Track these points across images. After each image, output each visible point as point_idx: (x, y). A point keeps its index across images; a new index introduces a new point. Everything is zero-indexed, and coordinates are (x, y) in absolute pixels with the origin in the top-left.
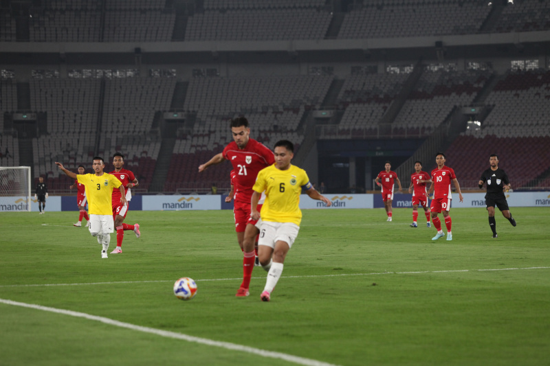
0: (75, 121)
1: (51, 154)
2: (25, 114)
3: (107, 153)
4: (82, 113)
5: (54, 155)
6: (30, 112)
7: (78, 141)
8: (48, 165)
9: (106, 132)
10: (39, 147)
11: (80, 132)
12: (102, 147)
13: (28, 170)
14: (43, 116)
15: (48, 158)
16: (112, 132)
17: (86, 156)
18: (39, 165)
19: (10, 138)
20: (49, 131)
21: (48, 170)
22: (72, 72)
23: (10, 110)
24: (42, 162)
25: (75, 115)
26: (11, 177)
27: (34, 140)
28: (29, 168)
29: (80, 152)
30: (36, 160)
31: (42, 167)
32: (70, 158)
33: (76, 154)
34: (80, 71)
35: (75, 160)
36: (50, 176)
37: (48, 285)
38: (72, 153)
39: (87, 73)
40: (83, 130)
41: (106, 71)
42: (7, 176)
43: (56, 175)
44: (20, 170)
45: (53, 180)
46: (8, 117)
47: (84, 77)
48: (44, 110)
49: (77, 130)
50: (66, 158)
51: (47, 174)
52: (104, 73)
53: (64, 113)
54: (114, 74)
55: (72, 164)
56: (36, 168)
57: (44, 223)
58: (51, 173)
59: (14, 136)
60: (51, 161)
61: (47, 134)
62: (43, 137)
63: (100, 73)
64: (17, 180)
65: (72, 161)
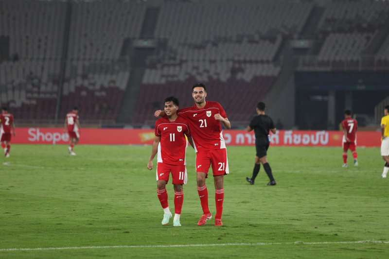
0: (39, 47)
1: (13, 82)
3: (72, 82)
4: (46, 38)
5: (17, 82)
7: (43, 68)
8: (10, 92)
9: (72, 59)
11: (44, 59)
12: (67, 74)
14: (5, 41)
15: (10, 86)
16: (78, 59)
17: (50, 85)
21: (10, 98)
24: (4, 90)
25: (40, 40)
29: (44, 80)
31: (4, 95)
32: (34, 86)
33: (40, 82)
35: (39, 88)
36: (12, 105)
38: (36, 81)
40: (47, 57)
43: (18, 104)
45: (15, 110)
48: (6, 34)
49: (42, 57)
50: (30, 87)
51: (8, 103)
53: (27, 37)
55: (35, 92)
58: (13, 101)
60: (13, 89)
61: (9, 60)
62: (5, 63)
65: (36, 89)
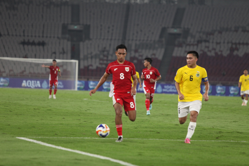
0: (108, 32)
1: (91, 53)
2: (76, 25)
3: (129, 54)
4: (113, 26)
5: (94, 53)
6: (79, 24)
7: (110, 45)
8: (90, 60)
9: (129, 40)
10: (84, 47)
11: (111, 39)
13: (76, 63)
14: (87, 28)
15: (89, 56)
16: (132, 40)
18: (84, 59)
19: (66, 41)
20: (91, 37)
21: (90, 63)
23: (66, 23)
24: (86, 58)
25: (109, 28)
26: (65, 67)
27: (81, 44)
28: (77, 62)
29: (111, 52)
30: (82, 56)
31: (86, 62)
32: (104, 56)
33: (108, 54)
35: (107, 57)
36: (90, 68)
37: (86, 138)
38: (106, 53)
40: (113, 38)
42: (62, 66)
43: (94, 67)
44: (71, 63)
45: (92, 71)
46: (64, 27)
48: (88, 23)
49: (110, 38)
50: (102, 56)
51: (88, 66)
53: (101, 26)
55: (105, 60)
56: (82, 62)
57: (85, 98)
58: (91, 65)
59: (68, 40)
60: (92, 58)
61: (89, 39)
62: (87, 41)
64: (69, 69)
65: (105, 58)
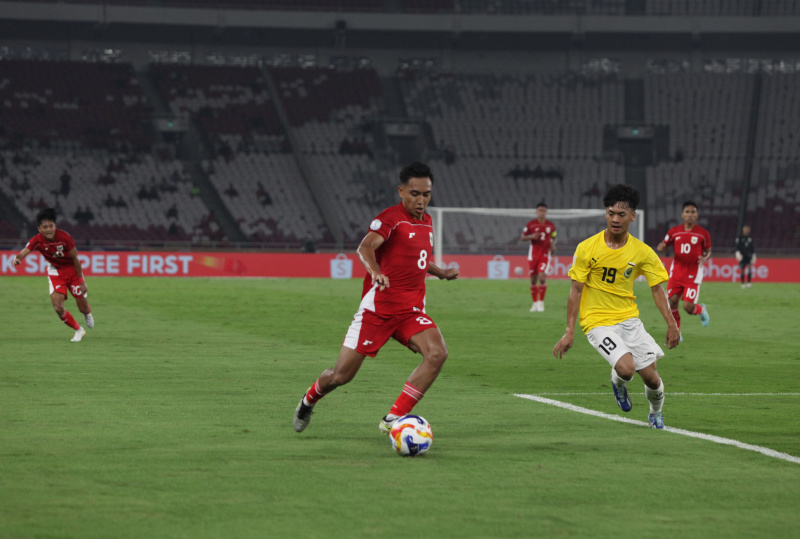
0: (713, 140)
1: (674, 192)
2: (635, 128)
3: (762, 192)
4: (724, 127)
5: (679, 193)
6: (643, 125)
7: (718, 172)
8: (670, 208)
9: (762, 158)
10: (657, 179)
11: (720, 158)
12: (754, 181)
14: (663, 133)
15: (669, 199)
16: (771, 158)
17: (728, 196)
18: (656, 208)
19: (613, 165)
21: (670, 216)
22: (709, 62)
23: (612, 122)
24: (661, 204)
25: (714, 131)
27: (649, 170)
28: (641, 213)
29: (720, 188)
30: (651, 200)
31: (661, 212)
32: (704, 198)
33: (713, 192)
34: (722, 62)
35: (712, 201)
37: (676, 394)
38: (707, 191)
39: (733, 64)
40: (725, 155)
41: (764, 62)
46: (609, 133)
47: (729, 71)
48: (665, 123)
49: (716, 155)
52: (761, 65)
53: (696, 127)
54: (776, 66)
55: (707, 207)
56: (651, 213)
59: (619, 163)
60: (675, 203)
61: (667, 159)
62: (662, 165)
63: (753, 65)
65: (707, 203)
